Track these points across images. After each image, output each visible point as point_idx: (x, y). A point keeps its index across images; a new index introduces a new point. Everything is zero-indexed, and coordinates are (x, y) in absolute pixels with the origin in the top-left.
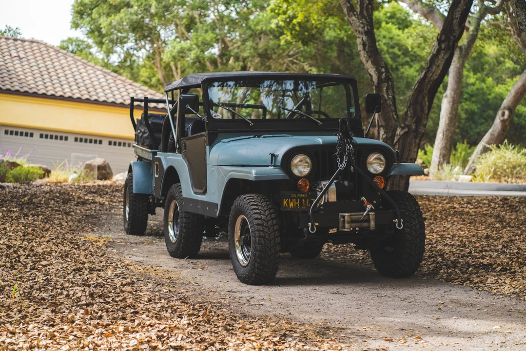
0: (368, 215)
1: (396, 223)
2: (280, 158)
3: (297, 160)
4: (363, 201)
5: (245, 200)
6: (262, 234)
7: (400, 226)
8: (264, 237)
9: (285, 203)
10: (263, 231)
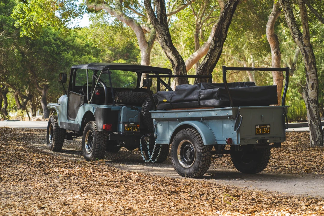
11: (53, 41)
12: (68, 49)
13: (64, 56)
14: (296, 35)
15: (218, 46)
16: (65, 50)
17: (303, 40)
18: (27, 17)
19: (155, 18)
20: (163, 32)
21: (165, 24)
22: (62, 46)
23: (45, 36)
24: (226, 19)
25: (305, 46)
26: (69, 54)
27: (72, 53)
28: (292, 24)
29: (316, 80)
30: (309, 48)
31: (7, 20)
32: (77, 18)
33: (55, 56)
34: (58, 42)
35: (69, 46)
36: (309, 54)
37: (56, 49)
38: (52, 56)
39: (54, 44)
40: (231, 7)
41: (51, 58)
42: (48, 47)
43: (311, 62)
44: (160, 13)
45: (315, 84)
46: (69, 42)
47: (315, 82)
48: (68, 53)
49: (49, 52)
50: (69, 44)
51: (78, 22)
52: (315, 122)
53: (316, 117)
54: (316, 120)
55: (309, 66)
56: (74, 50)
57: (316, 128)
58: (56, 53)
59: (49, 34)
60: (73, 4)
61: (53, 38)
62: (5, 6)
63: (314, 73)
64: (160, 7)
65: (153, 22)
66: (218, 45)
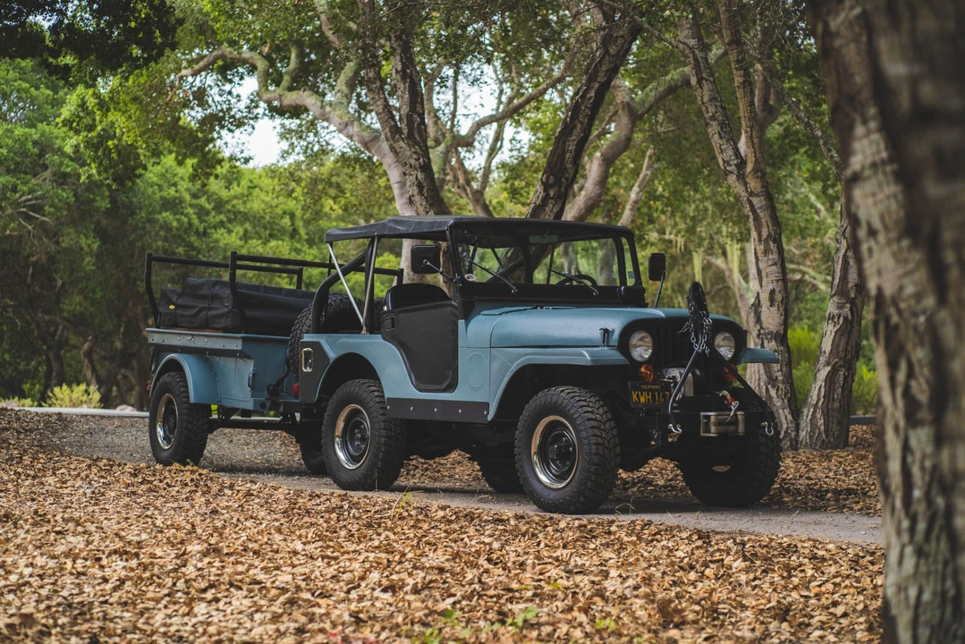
0: (735, 415)
1: (764, 427)
2: (616, 335)
3: (635, 339)
4: (724, 397)
5: (562, 394)
6: (600, 440)
7: (770, 432)
8: (602, 445)
9: (635, 396)
10: (600, 437)
11: (187, 197)
12: (230, 221)
13: (217, 241)
14: (730, 165)
15: (552, 198)
16: (222, 224)
17: (747, 180)
18: (99, 128)
19: (393, 123)
20: (413, 162)
21: (418, 139)
22: (213, 213)
23: (166, 185)
24: (575, 127)
25: (751, 194)
26: (233, 234)
27: (241, 233)
28: (721, 138)
29: (780, 283)
30: (762, 198)
31: (57, 138)
32: (237, 132)
33: (192, 239)
34: (203, 201)
35: (235, 213)
36: (762, 215)
37: (196, 221)
38: (184, 240)
39: (191, 205)
40: (588, 96)
41: (180, 245)
42: (175, 214)
43: (769, 236)
44: (407, 110)
45: (777, 293)
46: (235, 202)
47: (778, 287)
48: (230, 232)
49: (177, 229)
50: (233, 206)
51: (240, 142)
52: (777, 390)
53: (780, 378)
54: (781, 386)
55: (762, 247)
56: (248, 226)
57: (779, 404)
58: (197, 233)
59: (176, 179)
60: (230, 93)
61: (188, 190)
62: (54, 99)
63: (775, 264)
64: (407, 96)
65: (389, 134)
66: (552, 195)
